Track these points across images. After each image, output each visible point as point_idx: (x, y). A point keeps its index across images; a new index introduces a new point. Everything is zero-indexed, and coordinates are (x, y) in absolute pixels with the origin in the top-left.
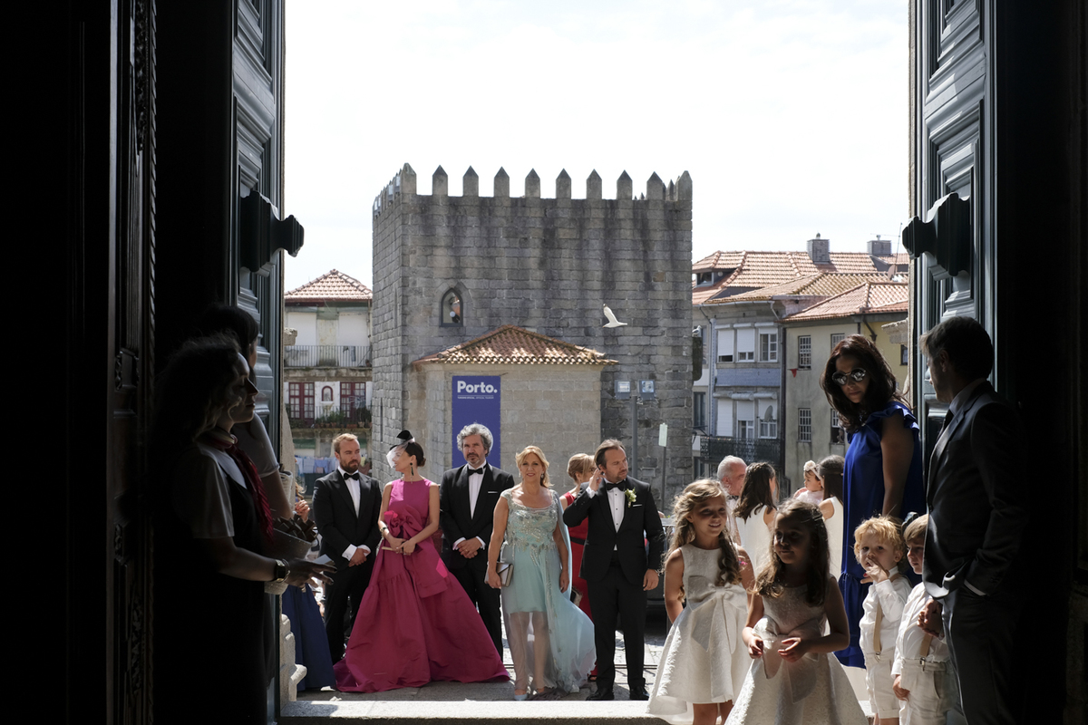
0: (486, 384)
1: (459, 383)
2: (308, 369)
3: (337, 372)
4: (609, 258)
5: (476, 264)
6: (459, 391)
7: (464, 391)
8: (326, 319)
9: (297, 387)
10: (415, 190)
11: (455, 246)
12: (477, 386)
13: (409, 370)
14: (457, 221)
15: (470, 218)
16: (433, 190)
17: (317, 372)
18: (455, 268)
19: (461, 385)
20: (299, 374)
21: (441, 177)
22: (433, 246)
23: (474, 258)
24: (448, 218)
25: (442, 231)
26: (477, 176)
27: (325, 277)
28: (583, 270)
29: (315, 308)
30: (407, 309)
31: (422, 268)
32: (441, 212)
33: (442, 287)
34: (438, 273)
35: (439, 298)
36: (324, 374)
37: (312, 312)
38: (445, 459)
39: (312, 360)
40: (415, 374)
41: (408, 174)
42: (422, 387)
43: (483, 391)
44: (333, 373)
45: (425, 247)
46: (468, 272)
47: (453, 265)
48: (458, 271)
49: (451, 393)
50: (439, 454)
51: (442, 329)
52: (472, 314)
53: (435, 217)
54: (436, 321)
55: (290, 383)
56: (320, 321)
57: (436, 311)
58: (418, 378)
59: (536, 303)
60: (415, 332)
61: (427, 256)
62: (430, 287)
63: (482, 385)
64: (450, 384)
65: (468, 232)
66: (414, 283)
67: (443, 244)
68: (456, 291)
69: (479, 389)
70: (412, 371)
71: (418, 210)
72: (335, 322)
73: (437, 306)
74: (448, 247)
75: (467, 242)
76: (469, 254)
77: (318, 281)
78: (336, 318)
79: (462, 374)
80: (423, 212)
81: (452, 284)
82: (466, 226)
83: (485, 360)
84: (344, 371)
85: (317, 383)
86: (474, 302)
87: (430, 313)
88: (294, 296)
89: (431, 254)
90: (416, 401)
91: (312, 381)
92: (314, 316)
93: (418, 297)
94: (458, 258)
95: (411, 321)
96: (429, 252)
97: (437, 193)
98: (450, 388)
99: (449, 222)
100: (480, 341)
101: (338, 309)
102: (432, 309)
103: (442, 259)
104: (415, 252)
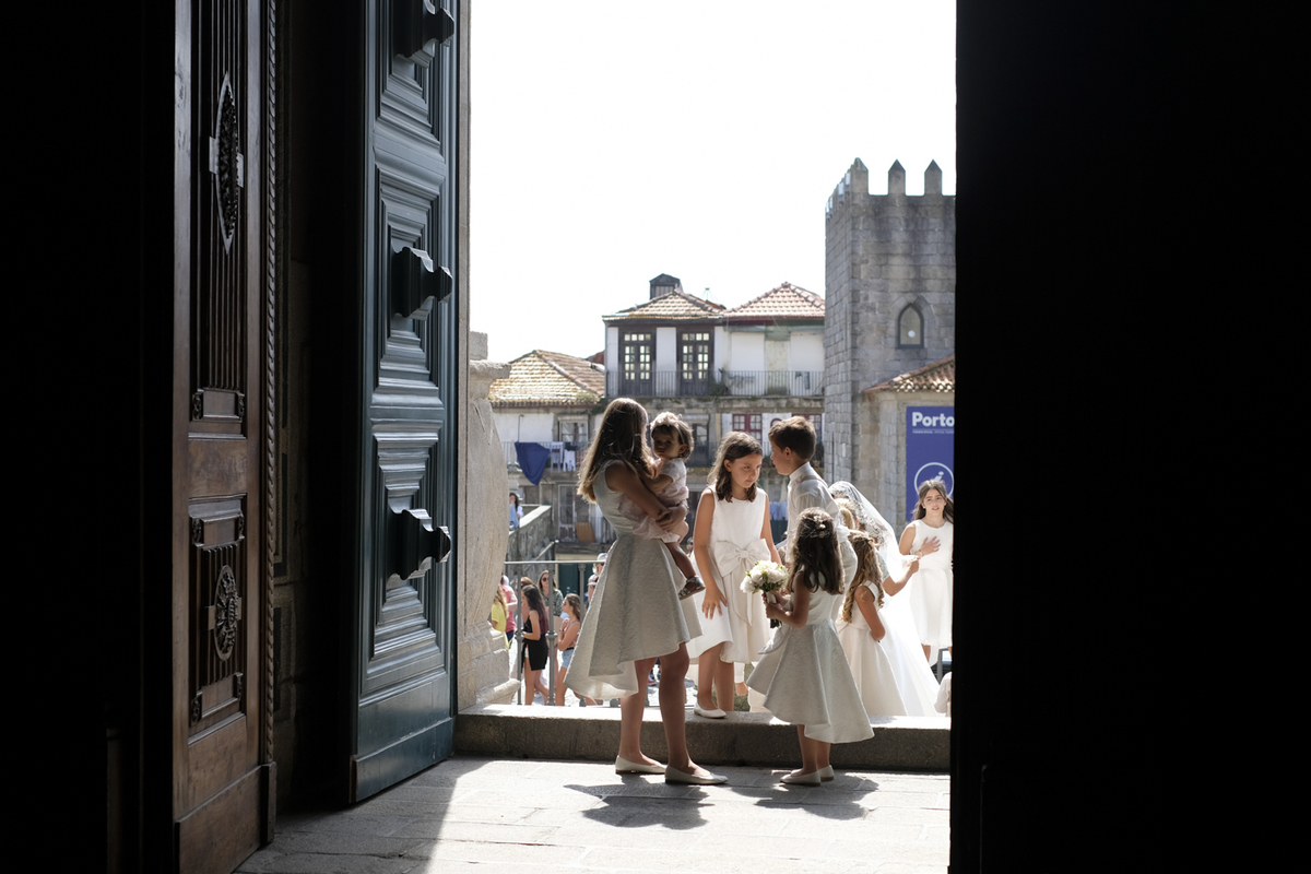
0: (946, 416)
1: (915, 414)
2: (754, 398)
3: (788, 403)
5: (939, 274)
6: (914, 424)
7: (920, 425)
8: (776, 339)
9: (742, 419)
10: (867, 189)
11: (914, 255)
12: (935, 419)
13: (860, 399)
14: (916, 224)
15: (932, 220)
16: (889, 189)
17: (765, 403)
18: (914, 280)
19: (917, 418)
20: (744, 405)
21: (900, 174)
22: (888, 255)
23: (937, 268)
24: (906, 220)
25: (899, 236)
26: (940, 171)
27: (776, 291)
29: (763, 328)
30: (857, 328)
31: (875, 281)
32: (898, 213)
33: (899, 302)
34: (893, 286)
35: (895, 315)
36: (772, 404)
37: (759, 332)
38: (897, 504)
39: (759, 388)
40: (867, 404)
41: (859, 170)
42: (875, 420)
43: (943, 424)
44: (784, 403)
45: (879, 255)
46: (930, 284)
47: (912, 276)
48: (918, 283)
49: (905, 426)
50: (892, 498)
51: (899, 351)
52: (934, 333)
53: (891, 221)
54: (892, 342)
55: (734, 415)
56: (768, 343)
57: (892, 330)
58: (871, 409)
60: (867, 355)
61: (881, 266)
62: (885, 302)
63: (942, 417)
64: (904, 416)
65: (930, 237)
66: (866, 298)
67: (900, 251)
68: (915, 306)
69: (938, 422)
70: (864, 400)
71: (871, 212)
72: (786, 343)
73: (892, 324)
74: (907, 255)
75: (928, 249)
76: (931, 263)
77: (767, 295)
78: (786, 338)
79: (918, 404)
80: (876, 214)
81: (911, 298)
82: (928, 230)
83: (945, 388)
84: (796, 401)
85: (765, 415)
86: (937, 319)
87: (884, 332)
88: (738, 314)
89: (886, 264)
90: (868, 436)
91: (760, 411)
92: (762, 337)
93: (870, 315)
94: (917, 268)
95: (862, 343)
96: (883, 261)
97: (893, 191)
98: (904, 421)
99: (907, 226)
100: (941, 366)
101: (790, 328)
102: (887, 327)
103: (899, 269)
104: (867, 262)
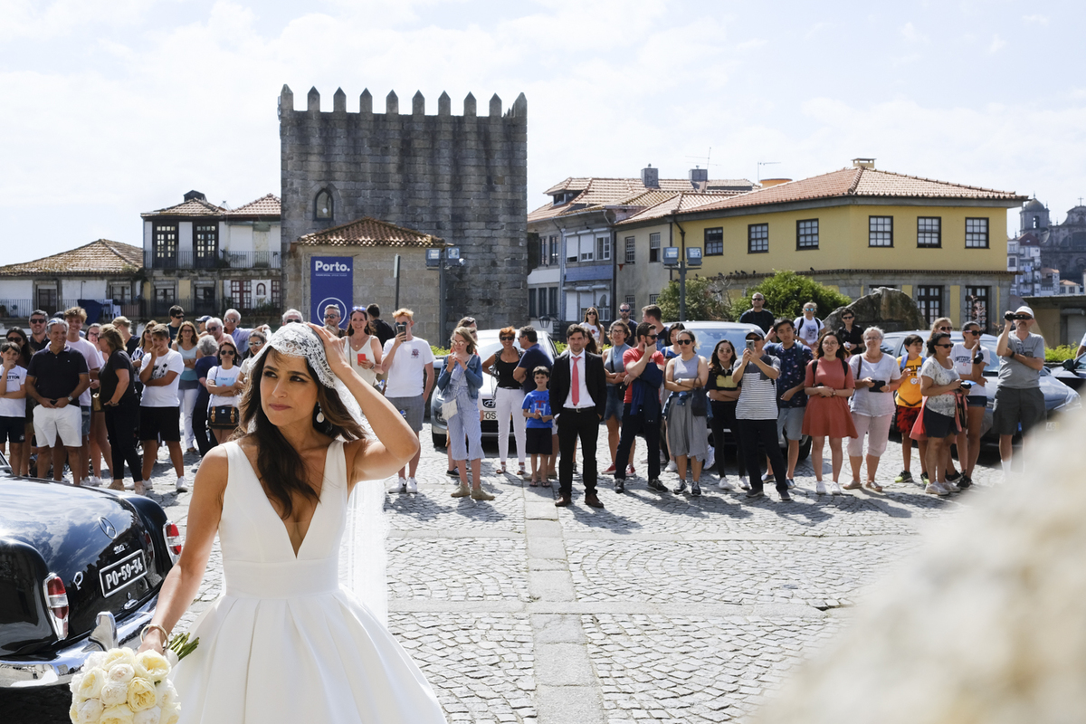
0: (340, 264)
1: (317, 262)
2: (245, 270)
3: (268, 273)
4: (457, 164)
5: (344, 168)
6: (317, 269)
7: (321, 269)
8: (261, 230)
9: (238, 284)
10: (292, 107)
11: (326, 154)
12: (332, 266)
13: (287, 256)
14: (327, 132)
15: (339, 130)
16: (308, 107)
17: (253, 273)
18: (326, 172)
19: (319, 264)
20: (238, 274)
21: (316, 96)
22: (308, 154)
23: (342, 164)
24: (320, 129)
25: (315, 141)
26: (344, 96)
27: (263, 199)
28: (435, 175)
29: (251, 222)
30: (285, 206)
31: (298, 172)
32: (314, 125)
33: (316, 188)
34: (311, 176)
35: (312, 196)
36: (258, 273)
37: (249, 225)
39: (249, 263)
40: (292, 260)
41: (287, 94)
42: (298, 271)
43: (337, 270)
44: (265, 272)
45: (301, 154)
46: (337, 175)
47: (324, 170)
48: (329, 174)
49: (310, 271)
51: (316, 222)
52: (340, 210)
53: (309, 130)
54: (310, 215)
55: (232, 281)
56: (255, 233)
57: (310, 207)
58: (295, 264)
59: (395, 201)
60: (292, 225)
61: (302, 161)
62: (305, 187)
63: (337, 265)
64: (309, 264)
65: (338, 142)
66: (292, 184)
67: (316, 151)
68: (328, 191)
69: (334, 268)
70: (290, 257)
71: (295, 123)
72: (267, 233)
73: (311, 203)
74: (321, 154)
75: (336, 151)
76: (338, 160)
77: (256, 202)
78: (267, 230)
79: (320, 255)
80: (299, 125)
81: (324, 185)
82: (336, 137)
83: (339, 243)
84: (274, 271)
85: (253, 281)
86: (343, 200)
87: (305, 209)
88: (236, 213)
89: (306, 160)
90: (294, 283)
91: (249, 278)
92: (251, 229)
93: (295, 196)
94: (328, 163)
95: (289, 216)
96: (304, 158)
97: (311, 109)
98: (309, 267)
99: (321, 134)
100: (339, 229)
101: (269, 223)
102: (307, 205)
103: (315, 164)
104: (292, 158)
